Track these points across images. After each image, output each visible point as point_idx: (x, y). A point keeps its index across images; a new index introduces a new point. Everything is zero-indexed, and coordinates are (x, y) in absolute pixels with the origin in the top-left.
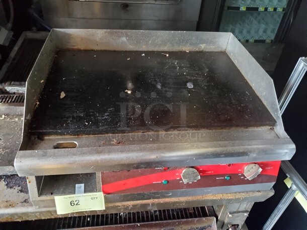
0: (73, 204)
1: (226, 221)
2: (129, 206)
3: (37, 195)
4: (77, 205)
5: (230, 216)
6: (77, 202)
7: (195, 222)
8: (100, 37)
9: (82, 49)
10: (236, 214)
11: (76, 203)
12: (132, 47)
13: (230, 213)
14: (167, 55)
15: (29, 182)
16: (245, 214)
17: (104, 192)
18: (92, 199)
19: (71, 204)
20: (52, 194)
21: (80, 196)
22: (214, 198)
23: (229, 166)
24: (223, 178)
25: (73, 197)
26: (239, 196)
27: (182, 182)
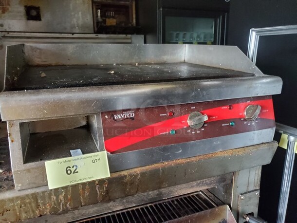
0: (69, 172)
1: (240, 209)
2: (137, 174)
4: (74, 172)
5: (242, 198)
6: (75, 168)
7: (208, 216)
8: (71, 52)
9: (53, 65)
10: (248, 195)
11: (73, 170)
12: (102, 60)
13: (242, 194)
14: (137, 64)
15: (12, 141)
18: (93, 161)
19: (67, 171)
20: (41, 160)
21: (78, 159)
22: (226, 155)
23: (230, 109)
24: (228, 124)
25: (70, 161)
26: (247, 150)
27: (190, 131)
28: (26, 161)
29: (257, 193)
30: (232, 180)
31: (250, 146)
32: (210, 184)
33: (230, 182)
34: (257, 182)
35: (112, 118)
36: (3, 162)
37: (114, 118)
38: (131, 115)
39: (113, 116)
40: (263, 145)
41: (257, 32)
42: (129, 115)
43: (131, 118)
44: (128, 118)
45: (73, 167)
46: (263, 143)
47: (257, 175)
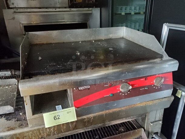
0: (55, 119)
1: (150, 130)
2: (91, 117)
3: (32, 114)
4: (58, 119)
5: (151, 125)
6: (58, 116)
7: (131, 134)
8: (55, 35)
9: (45, 43)
10: (155, 123)
11: (57, 118)
12: (73, 39)
13: (151, 123)
14: (93, 41)
15: (26, 104)
16: (160, 122)
17: (75, 107)
18: (68, 113)
19: (54, 118)
20: (41, 113)
21: (60, 112)
22: (142, 105)
23: (146, 80)
24: (144, 89)
25: (56, 113)
26: (155, 102)
27: (121, 94)
28: (33, 114)
29: (161, 122)
30: (146, 115)
31: (156, 99)
32: (133, 118)
33: (145, 116)
34: (161, 116)
35: (77, 89)
36: (21, 107)
37: (78, 89)
38: (88, 87)
39: (78, 88)
40: (165, 99)
41: (168, 26)
42: (87, 87)
43: (88, 88)
44: (86, 89)
45: (57, 116)
46: (165, 98)
47: (161, 112)
